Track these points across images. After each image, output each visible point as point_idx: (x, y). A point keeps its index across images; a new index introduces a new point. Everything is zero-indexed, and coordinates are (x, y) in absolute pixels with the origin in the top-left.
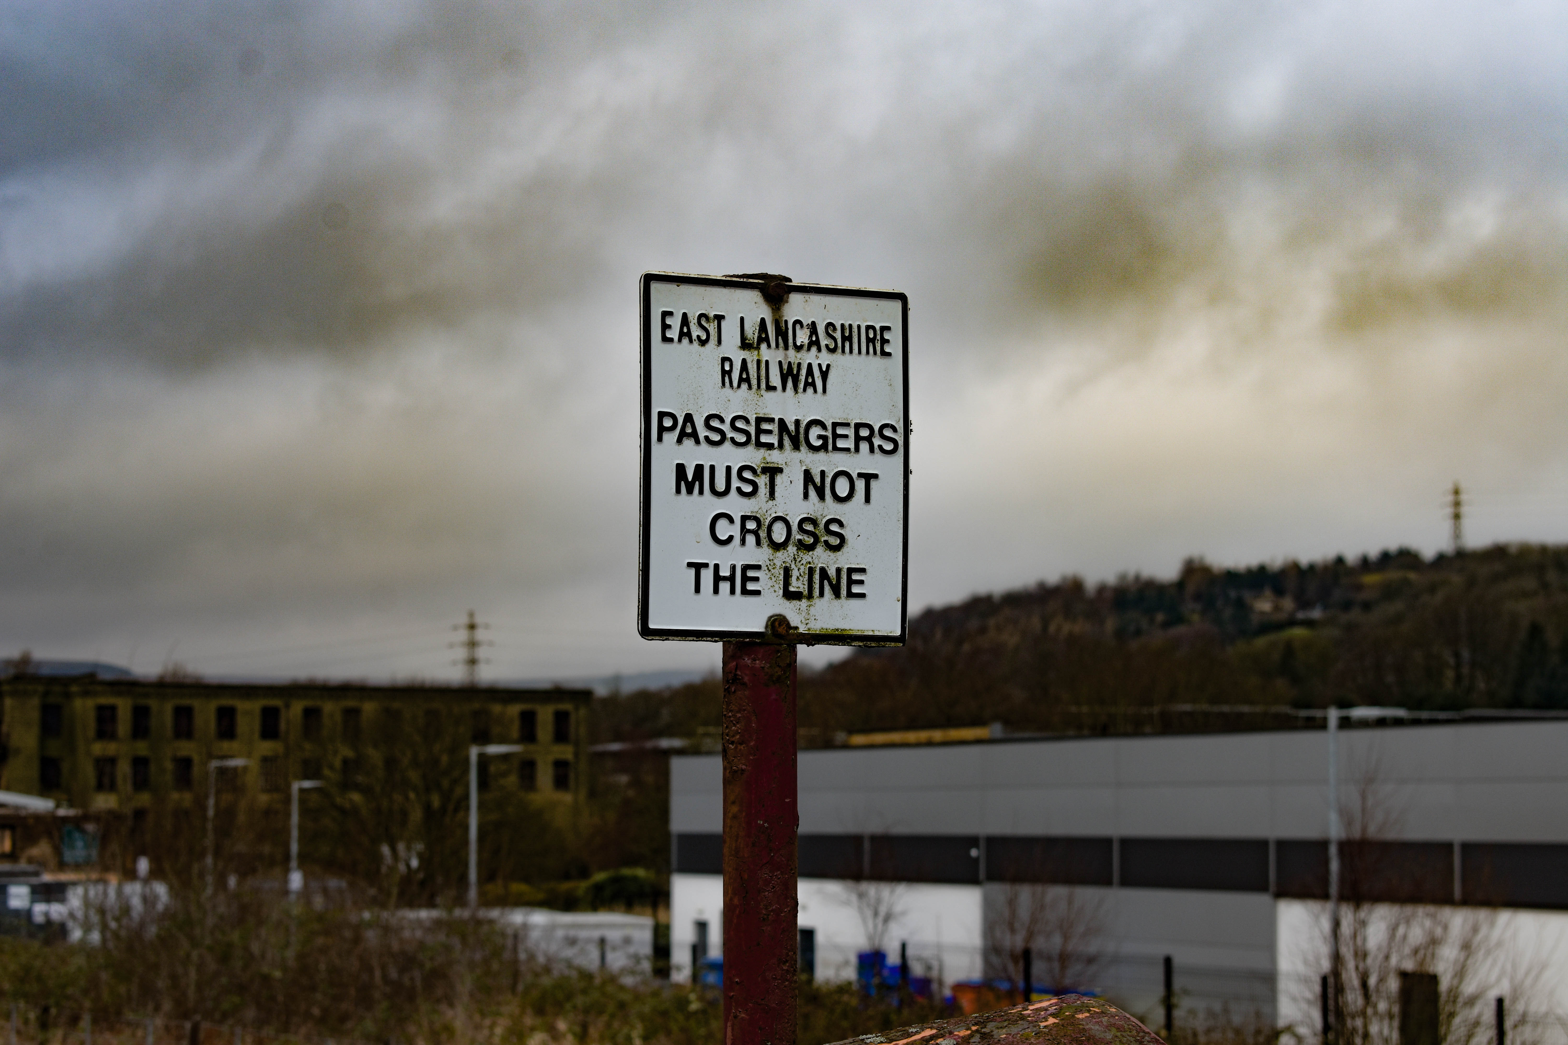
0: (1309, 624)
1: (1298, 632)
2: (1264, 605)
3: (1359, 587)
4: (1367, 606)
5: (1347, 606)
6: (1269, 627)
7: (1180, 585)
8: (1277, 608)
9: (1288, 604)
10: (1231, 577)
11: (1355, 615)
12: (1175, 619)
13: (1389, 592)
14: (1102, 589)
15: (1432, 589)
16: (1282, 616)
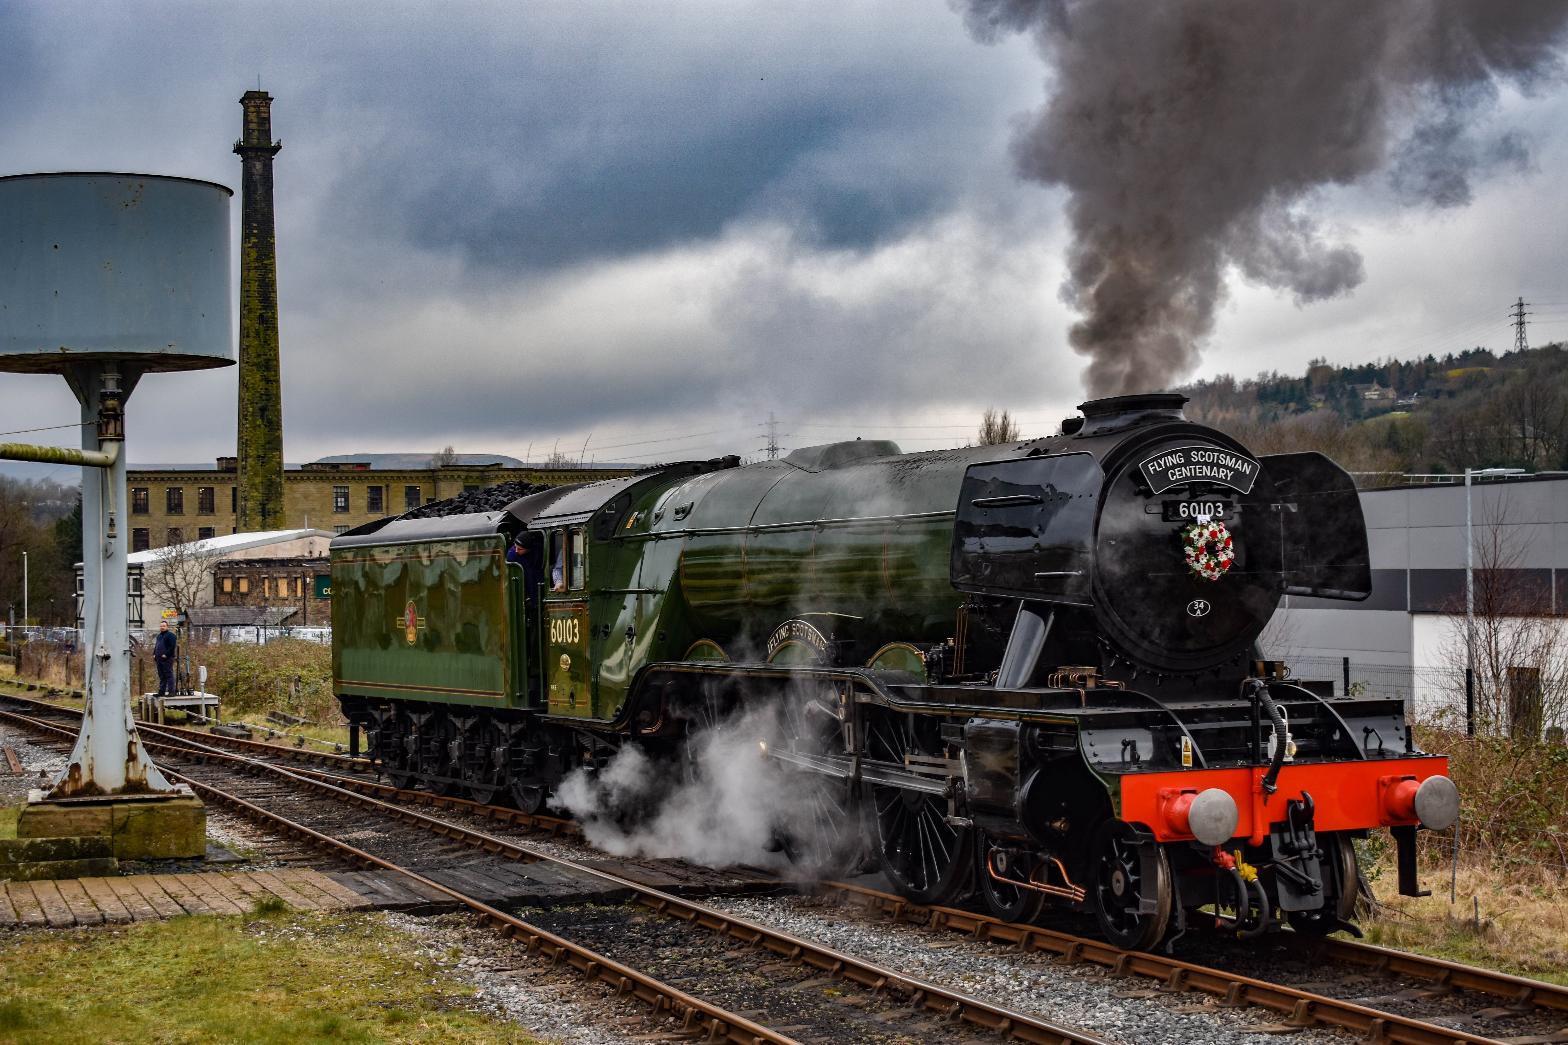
0: (1407, 408)
1: (1399, 415)
2: (1372, 394)
3: (1446, 380)
4: (1451, 394)
5: (1437, 394)
6: (1375, 412)
7: (1307, 380)
8: (1383, 397)
9: (1391, 393)
10: (1347, 374)
11: (1443, 401)
12: (1304, 407)
13: (1469, 383)
14: (1247, 384)
15: (1503, 380)
16: (1385, 403)
